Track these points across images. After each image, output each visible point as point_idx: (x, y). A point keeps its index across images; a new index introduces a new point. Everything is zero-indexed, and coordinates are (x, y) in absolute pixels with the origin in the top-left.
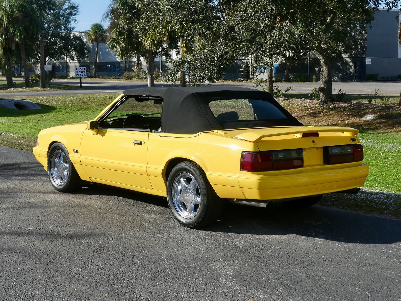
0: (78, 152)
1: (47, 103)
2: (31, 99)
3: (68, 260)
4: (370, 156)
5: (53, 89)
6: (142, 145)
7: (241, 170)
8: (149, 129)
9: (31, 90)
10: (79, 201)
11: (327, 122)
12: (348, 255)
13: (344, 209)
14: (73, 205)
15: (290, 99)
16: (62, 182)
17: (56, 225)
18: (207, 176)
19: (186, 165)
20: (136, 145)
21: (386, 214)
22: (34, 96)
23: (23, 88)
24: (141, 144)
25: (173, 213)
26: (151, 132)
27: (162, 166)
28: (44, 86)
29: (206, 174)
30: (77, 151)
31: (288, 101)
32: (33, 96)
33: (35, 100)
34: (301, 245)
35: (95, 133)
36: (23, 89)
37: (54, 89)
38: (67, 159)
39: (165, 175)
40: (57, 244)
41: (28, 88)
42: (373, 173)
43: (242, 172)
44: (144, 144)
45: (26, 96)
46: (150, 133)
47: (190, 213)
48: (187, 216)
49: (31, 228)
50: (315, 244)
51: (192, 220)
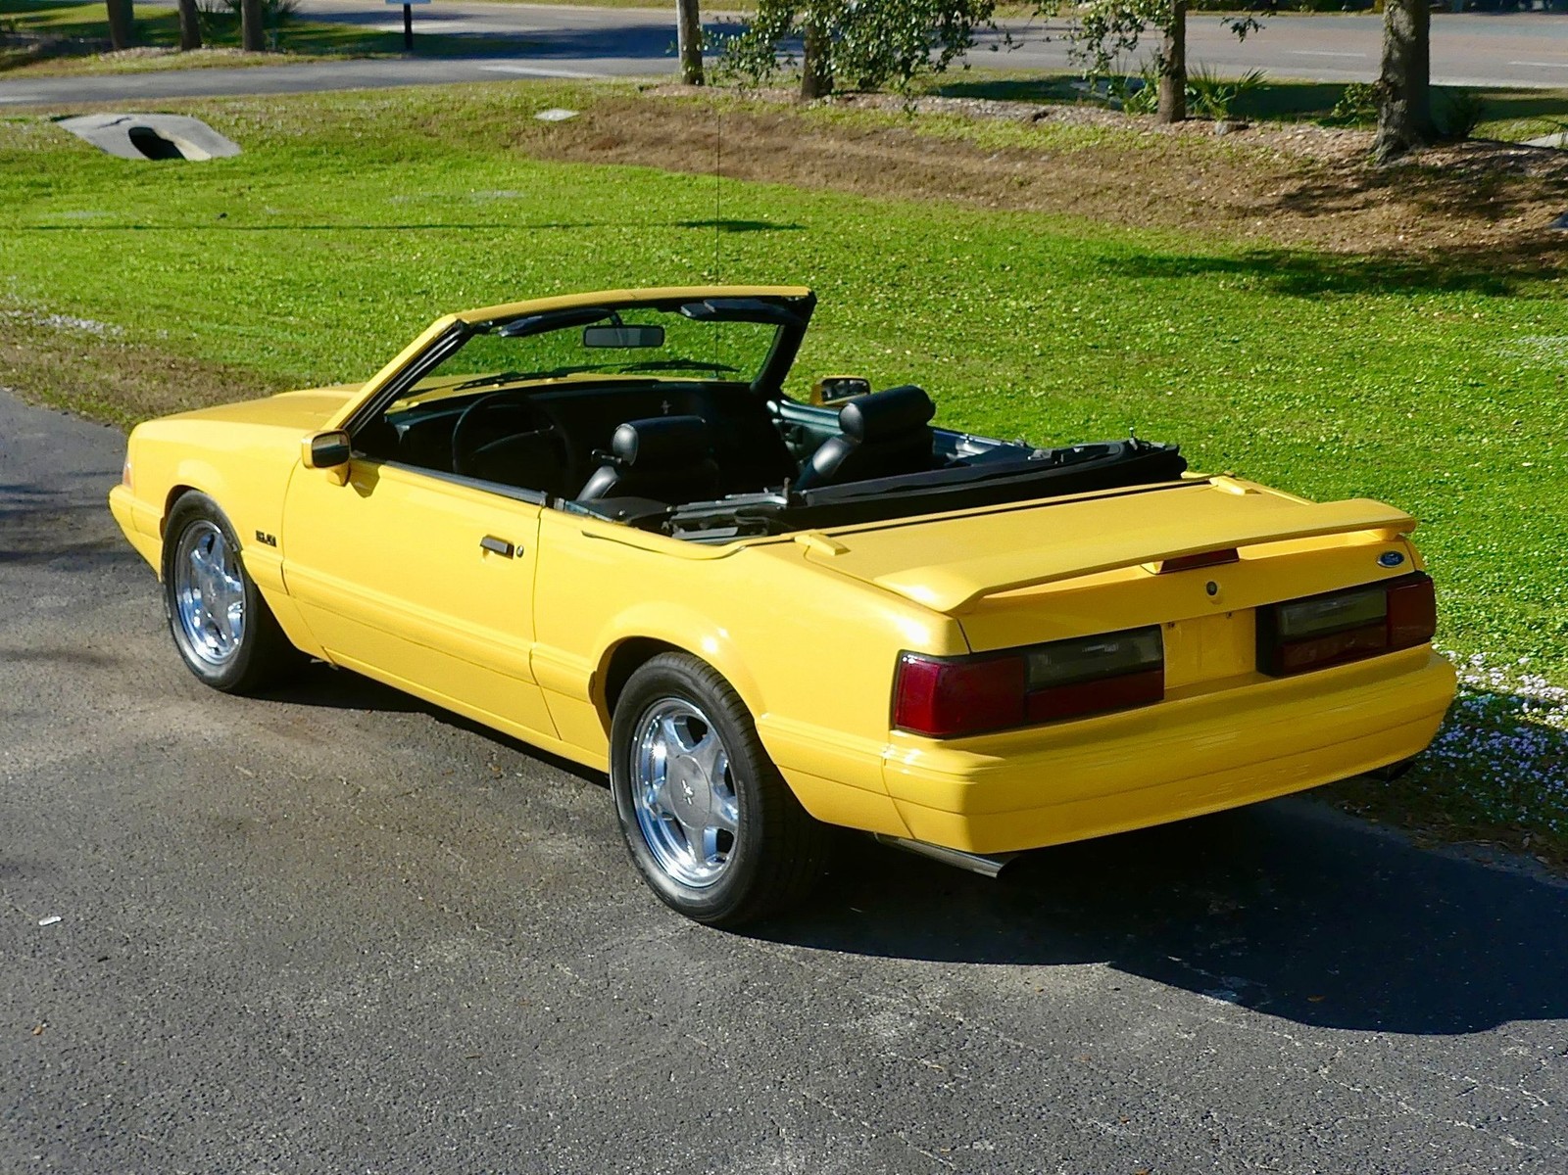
0: (274, 545)
1: (262, 128)
2: (199, 111)
3: (165, 1119)
4: (1555, 424)
5: (293, 57)
6: (512, 555)
7: (893, 727)
8: (544, 494)
9: (208, 63)
10: (281, 743)
11: (1401, 237)
12: (1321, 1107)
13: (1358, 815)
14: (249, 773)
15: (1256, 124)
16: (221, 649)
17: (159, 899)
18: (760, 733)
19: (680, 672)
20: (491, 553)
21: (1527, 850)
22: (213, 97)
23: (174, 49)
24: (509, 551)
25: (633, 855)
26: (550, 504)
27: (587, 663)
28: (256, 45)
29: (756, 722)
30: (269, 537)
31: (1249, 133)
32: (209, 98)
33: (214, 118)
34: (1138, 1034)
35: (336, 478)
36: (172, 58)
37: (300, 57)
38: (236, 565)
39: (603, 692)
40: (142, 1021)
41: (193, 53)
42: (1552, 521)
43: (897, 733)
44: (520, 556)
45: (180, 99)
46: (547, 513)
47: (702, 859)
48: (687, 874)
49: (53, 920)
50: (1197, 1032)
51: (705, 897)
